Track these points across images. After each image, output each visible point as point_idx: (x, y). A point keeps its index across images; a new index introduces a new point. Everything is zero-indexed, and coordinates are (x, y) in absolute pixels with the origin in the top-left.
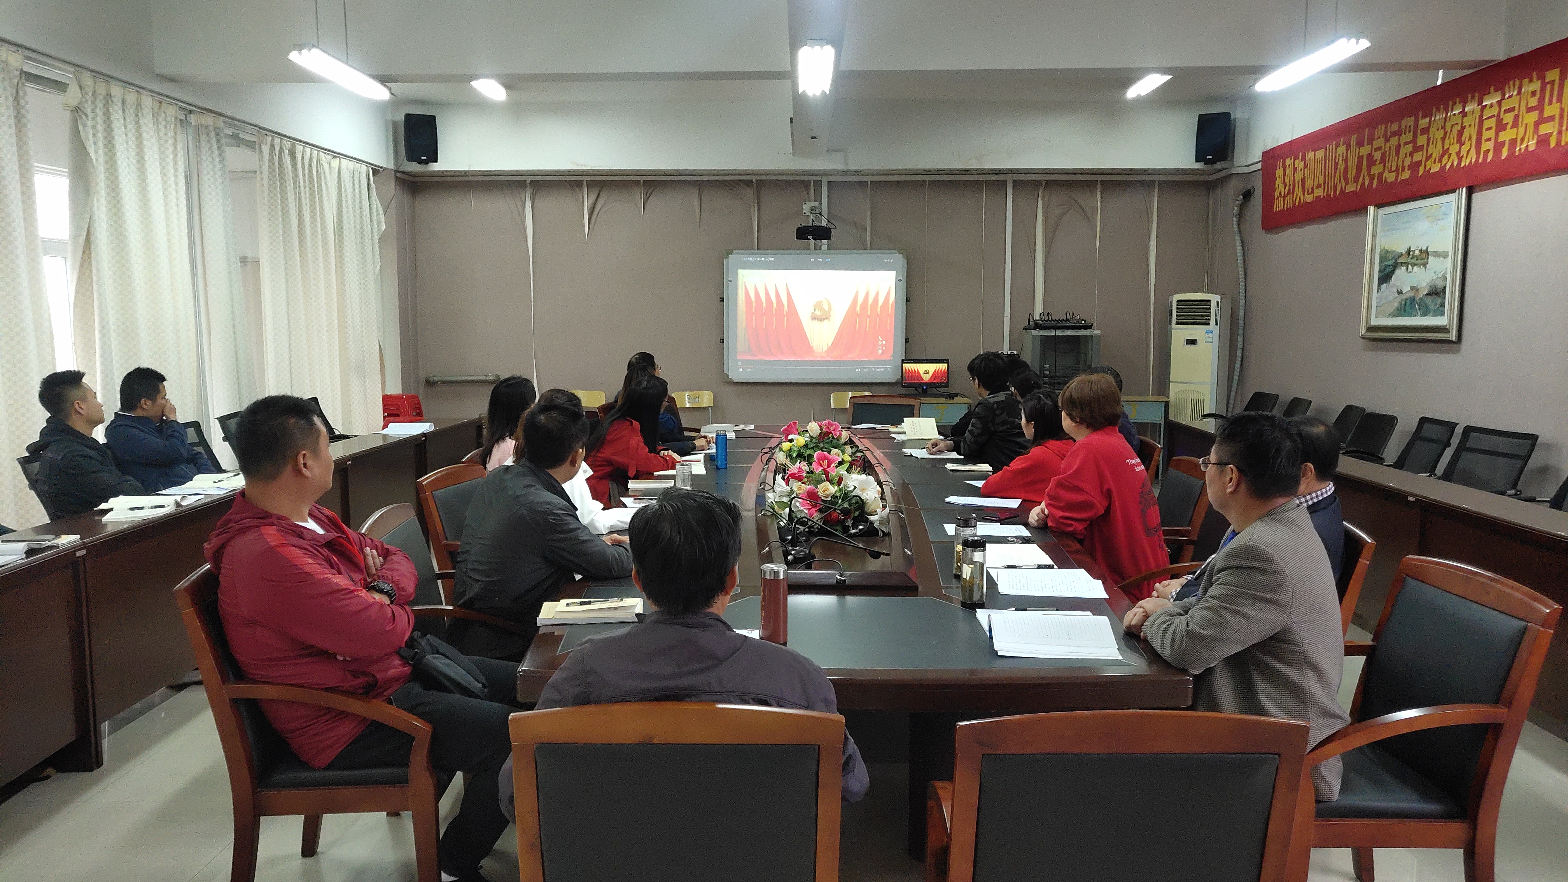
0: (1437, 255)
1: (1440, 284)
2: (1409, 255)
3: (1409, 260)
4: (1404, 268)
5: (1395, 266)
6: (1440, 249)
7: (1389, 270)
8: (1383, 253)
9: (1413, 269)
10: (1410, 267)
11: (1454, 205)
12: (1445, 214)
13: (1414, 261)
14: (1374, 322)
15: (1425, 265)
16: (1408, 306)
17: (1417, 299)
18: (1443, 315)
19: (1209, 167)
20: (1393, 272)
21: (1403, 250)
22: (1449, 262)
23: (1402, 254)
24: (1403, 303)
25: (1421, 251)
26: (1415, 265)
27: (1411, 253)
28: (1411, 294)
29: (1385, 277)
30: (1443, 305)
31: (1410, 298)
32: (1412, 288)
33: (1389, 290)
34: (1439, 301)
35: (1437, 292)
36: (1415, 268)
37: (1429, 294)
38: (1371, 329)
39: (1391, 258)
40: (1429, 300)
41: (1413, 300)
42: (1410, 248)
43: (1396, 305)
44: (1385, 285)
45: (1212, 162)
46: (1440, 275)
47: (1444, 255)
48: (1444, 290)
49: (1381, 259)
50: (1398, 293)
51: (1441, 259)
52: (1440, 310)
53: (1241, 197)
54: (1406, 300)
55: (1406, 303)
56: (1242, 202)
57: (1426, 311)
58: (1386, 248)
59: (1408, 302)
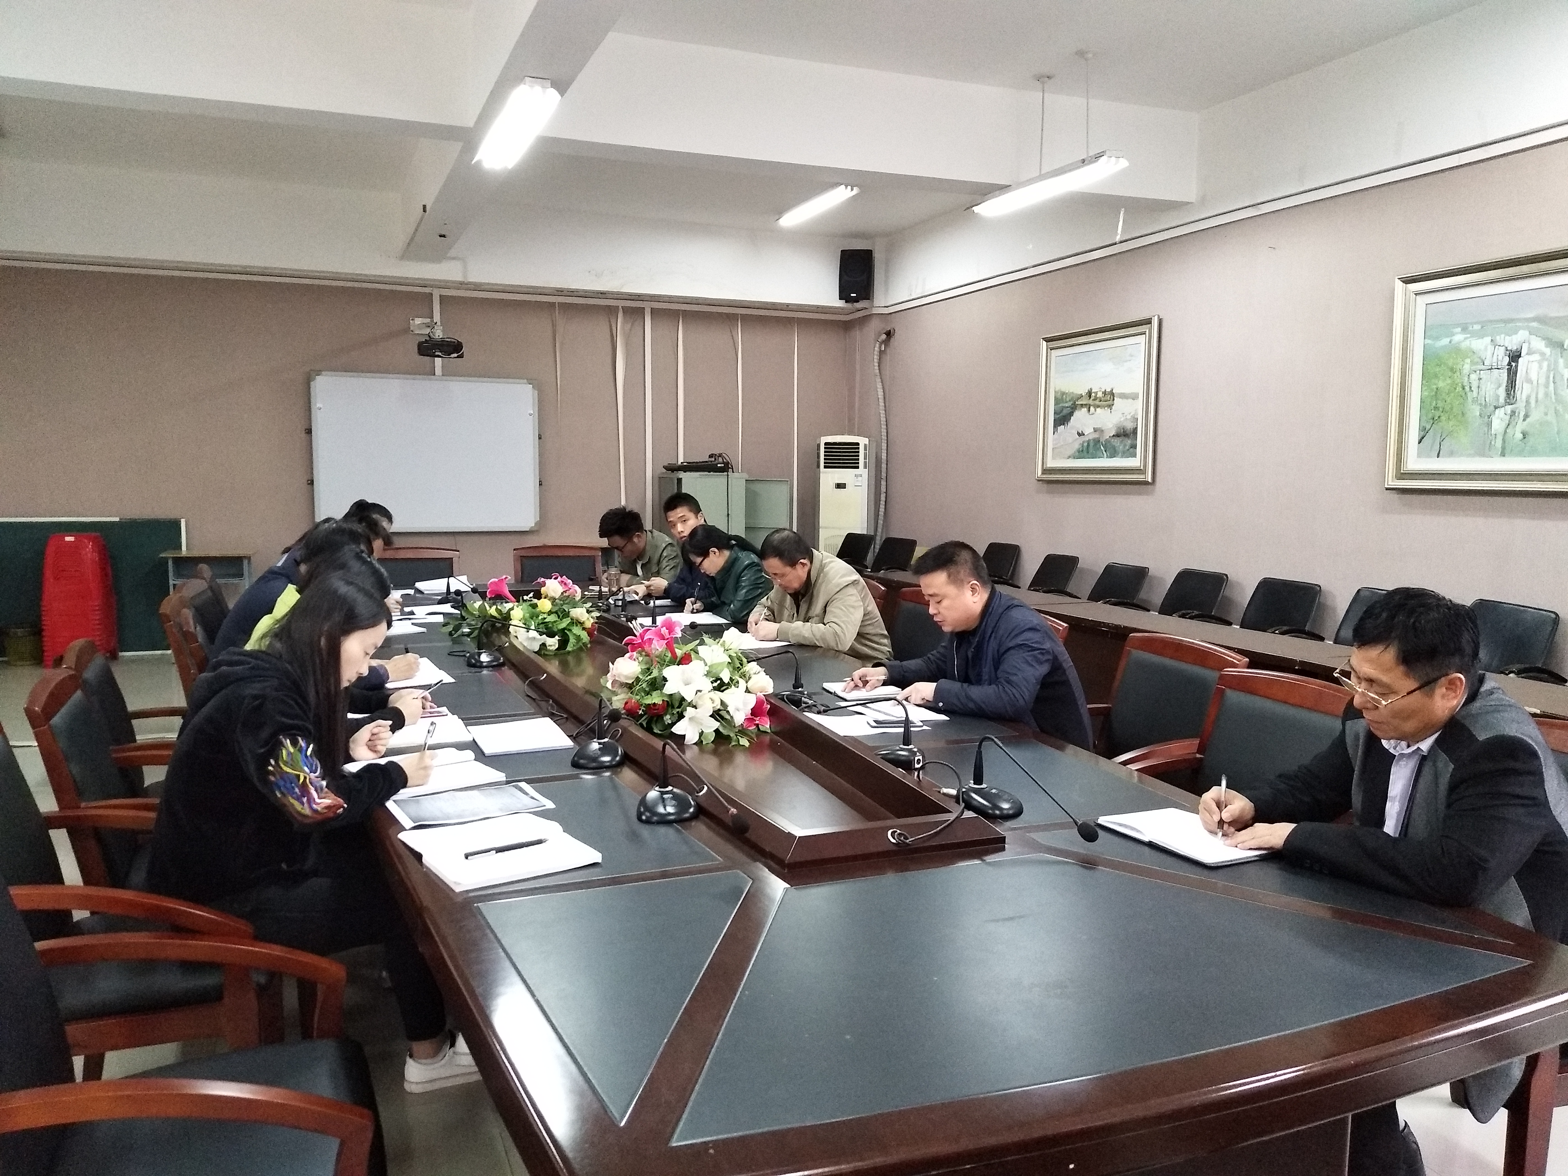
0: (1123, 396)
1: (1129, 426)
2: (1090, 397)
3: (1091, 402)
4: (1085, 410)
5: (1074, 408)
6: (1127, 390)
7: (1065, 412)
8: (1059, 395)
9: (1095, 410)
10: (1092, 409)
11: (1142, 348)
12: (1131, 356)
13: (1097, 402)
14: (1051, 464)
15: (1110, 406)
16: (1090, 448)
17: (1102, 440)
18: (1134, 455)
19: (849, 305)
20: (1071, 414)
21: (1083, 391)
22: (1139, 405)
23: (1081, 396)
24: (1086, 444)
25: (1105, 393)
26: (1098, 406)
27: (1093, 394)
28: (1096, 436)
29: (1062, 419)
30: (1134, 446)
31: (1094, 440)
32: (1095, 430)
33: (1067, 432)
34: (1129, 442)
35: (1126, 434)
36: (1098, 409)
37: (1117, 435)
38: (1045, 471)
39: (1068, 400)
40: (1117, 442)
41: (1097, 441)
42: (1091, 389)
43: (1077, 446)
44: (1062, 427)
45: (856, 300)
46: (1129, 417)
47: (1134, 397)
48: (1135, 431)
49: (1057, 401)
50: (1079, 434)
51: (1130, 401)
52: (1131, 451)
53: (884, 337)
54: (1089, 442)
55: (1088, 445)
56: (887, 342)
57: (1113, 453)
58: (1063, 390)
59: (1092, 444)
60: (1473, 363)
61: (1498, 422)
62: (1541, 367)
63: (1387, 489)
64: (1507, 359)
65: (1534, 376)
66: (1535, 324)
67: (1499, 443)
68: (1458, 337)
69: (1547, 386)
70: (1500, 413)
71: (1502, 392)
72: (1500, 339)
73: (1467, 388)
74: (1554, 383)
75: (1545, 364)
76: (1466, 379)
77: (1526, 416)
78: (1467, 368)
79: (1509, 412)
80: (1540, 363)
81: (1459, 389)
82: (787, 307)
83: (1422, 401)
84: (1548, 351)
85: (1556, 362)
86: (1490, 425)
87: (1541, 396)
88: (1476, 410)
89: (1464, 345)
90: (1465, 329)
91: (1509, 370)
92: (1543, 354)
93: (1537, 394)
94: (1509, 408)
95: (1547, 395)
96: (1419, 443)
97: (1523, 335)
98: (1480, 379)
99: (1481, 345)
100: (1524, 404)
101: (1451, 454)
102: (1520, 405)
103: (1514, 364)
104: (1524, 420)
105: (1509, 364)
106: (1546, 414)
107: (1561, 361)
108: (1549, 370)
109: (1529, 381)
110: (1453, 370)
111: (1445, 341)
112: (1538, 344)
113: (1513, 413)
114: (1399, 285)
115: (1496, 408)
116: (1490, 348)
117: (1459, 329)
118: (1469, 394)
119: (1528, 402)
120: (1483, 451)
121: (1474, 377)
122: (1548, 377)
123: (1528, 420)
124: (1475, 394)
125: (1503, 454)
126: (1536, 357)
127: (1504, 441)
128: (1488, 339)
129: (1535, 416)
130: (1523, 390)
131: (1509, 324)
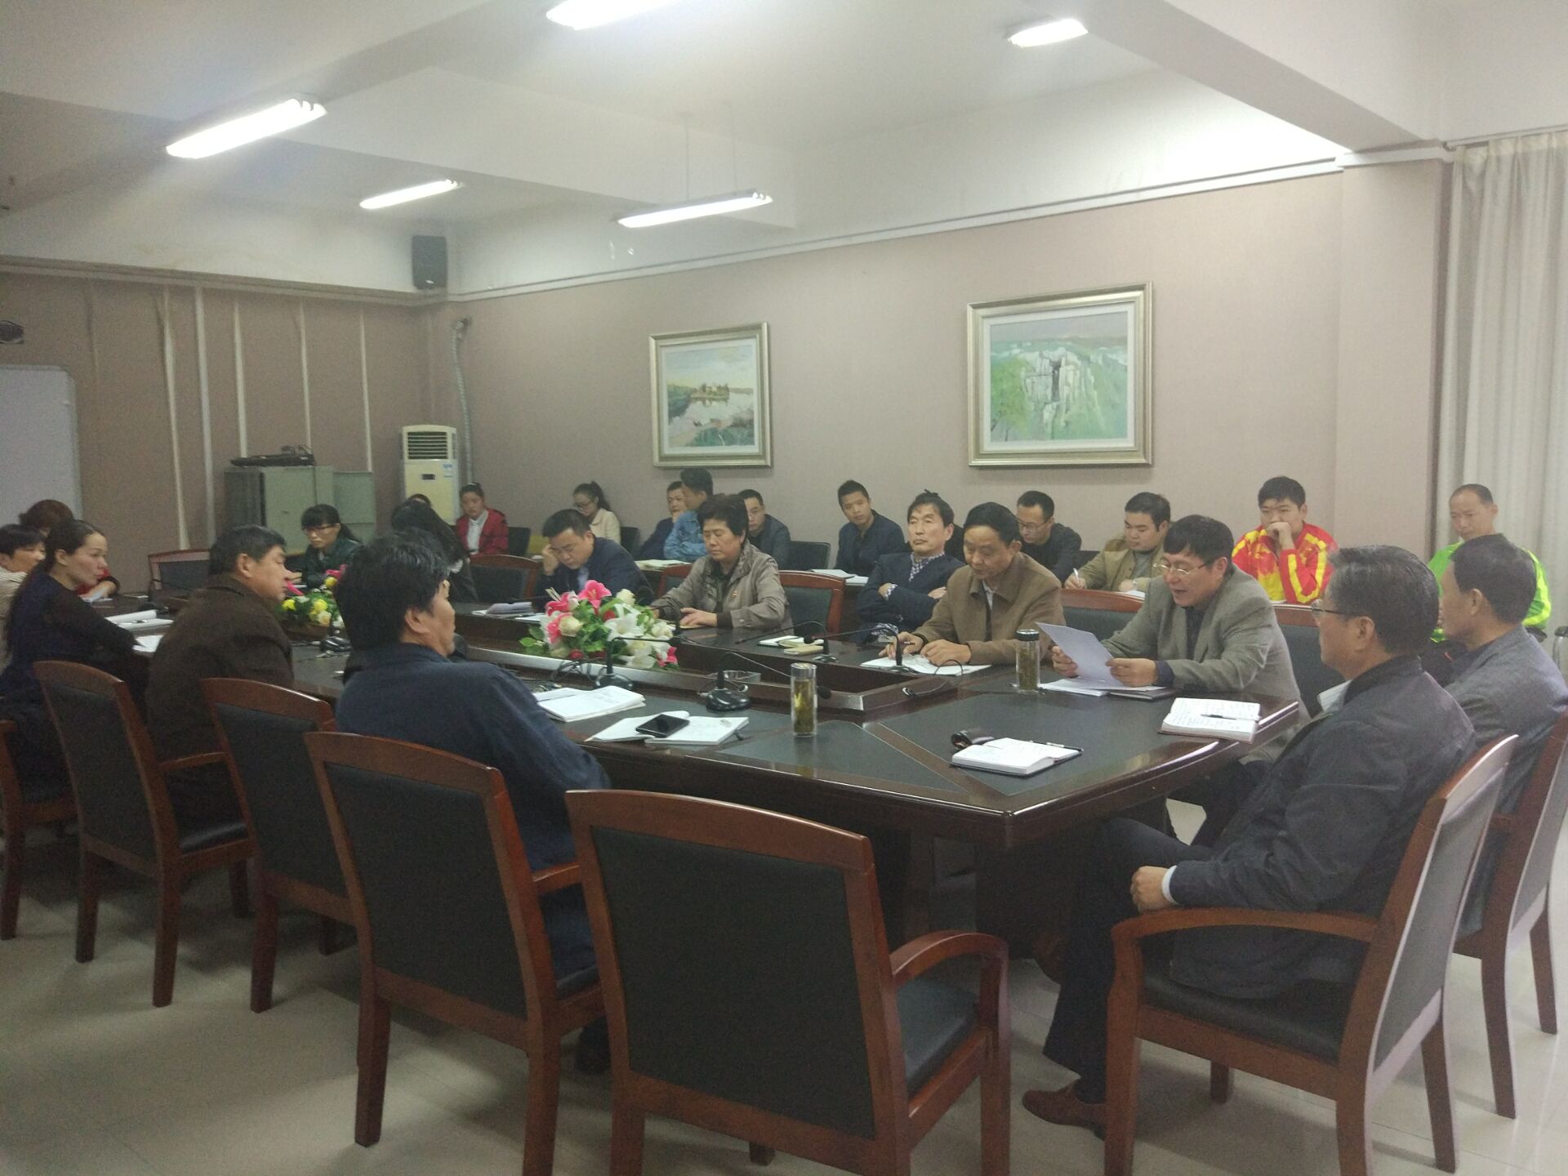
0: (738, 391)
1: (746, 417)
2: (704, 391)
3: (706, 396)
4: (699, 403)
5: (688, 401)
6: (741, 386)
7: (680, 404)
8: (672, 389)
9: (711, 404)
10: (707, 402)
11: (754, 350)
12: (743, 356)
14: (667, 451)
15: (726, 400)
16: (707, 437)
17: (720, 430)
18: (752, 443)
20: (686, 406)
21: (697, 386)
22: (754, 399)
23: (695, 391)
24: (703, 434)
25: (719, 388)
26: (714, 400)
27: (707, 389)
28: (712, 426)
29: (678, 409)
30: (751, 435)
31: (711, 429)
32: (712, 420)
33: (683, 423)
34: (746, 432)
35: (743, 425)
36: (714, 403)
37: (734, 425)
38: (663, 458)
39: (681, 393)
40: (734, 432)
41: (714, 432)
42: (705, 384)
43: (694, 435)
44: (677, 418)
45: (431, 287)
46: (745, 410)
47: (749, 392)
48: (751, 422)
49: (670, 395)
50: (696, 425)
51: (744, 395)
52: (749, 440)
53: (460, 325)
54: (706, 431)
55: (706, 434)
56: (464, 330)
57: (731, 441)
58: (677, 384)
59: (709, 433)
60: (1027, 371)
61: (1047, 415)
62: (1075, 374)
63: (971, 466)
64: (1051, 369)
65: (1071, 381)
66: (1069, 343)
67: (1049, 430)
68: (1016, 351)
69: (1080, 388)
70: (1049, 407)
71: (1049, 392)
72: (1045, 353)
73: (1024, 390)
74: (1085, 386)
75: (1078, 372)
76: (1023, 382)
77: (1067, 410)
78: (1023, 374)
79: (1055, 407)
80: (1074, 371)
81: (1019, 390)
83: (992, 398)
84: (1079, 363)
85: (1086, 371)
86: (1042, 416)
87: (1076, 394)
88: (1031, 406)
89: (1021, 356)
90: (1020, 345)
91: (1053, 376)
92: (1076, 365)
93: (1074, 393)
94: (1055, 404)
95: (1080, 394)
96: (992, 430)
97: (1061, 351)
98: (1033, 383)
99: (1033, 357)
100: (1065, 401)
101: (1015, 438)
102: (1063, 401)
103: (1056, 372)
104: (1066, 412)
105: (1053, 372)
106: (1081, 408)
107: (1089, 370)
108: (1080, 378)
109: (1068, 384)
110: (1013, 376)
111: (1006, 354)
112: (1073, 358)
113: (1058, 407)
114: (970, 310)
115: (1045, 404)
116: (1039, 360)
117: (1015, 346)
118: (1026, 394)
119: (1068, 399)
120: (1038, 435)
121: (1028, 381)
122: (1080, 382)
123: (1069, 412)
124: (1030, 394)
125: (1053, 438)
126: (1071, 367)
127: (1053, 428)
128: (1037, 353)
129: (1074, 409)
130: (1064, 391)
131: (1052, 343)
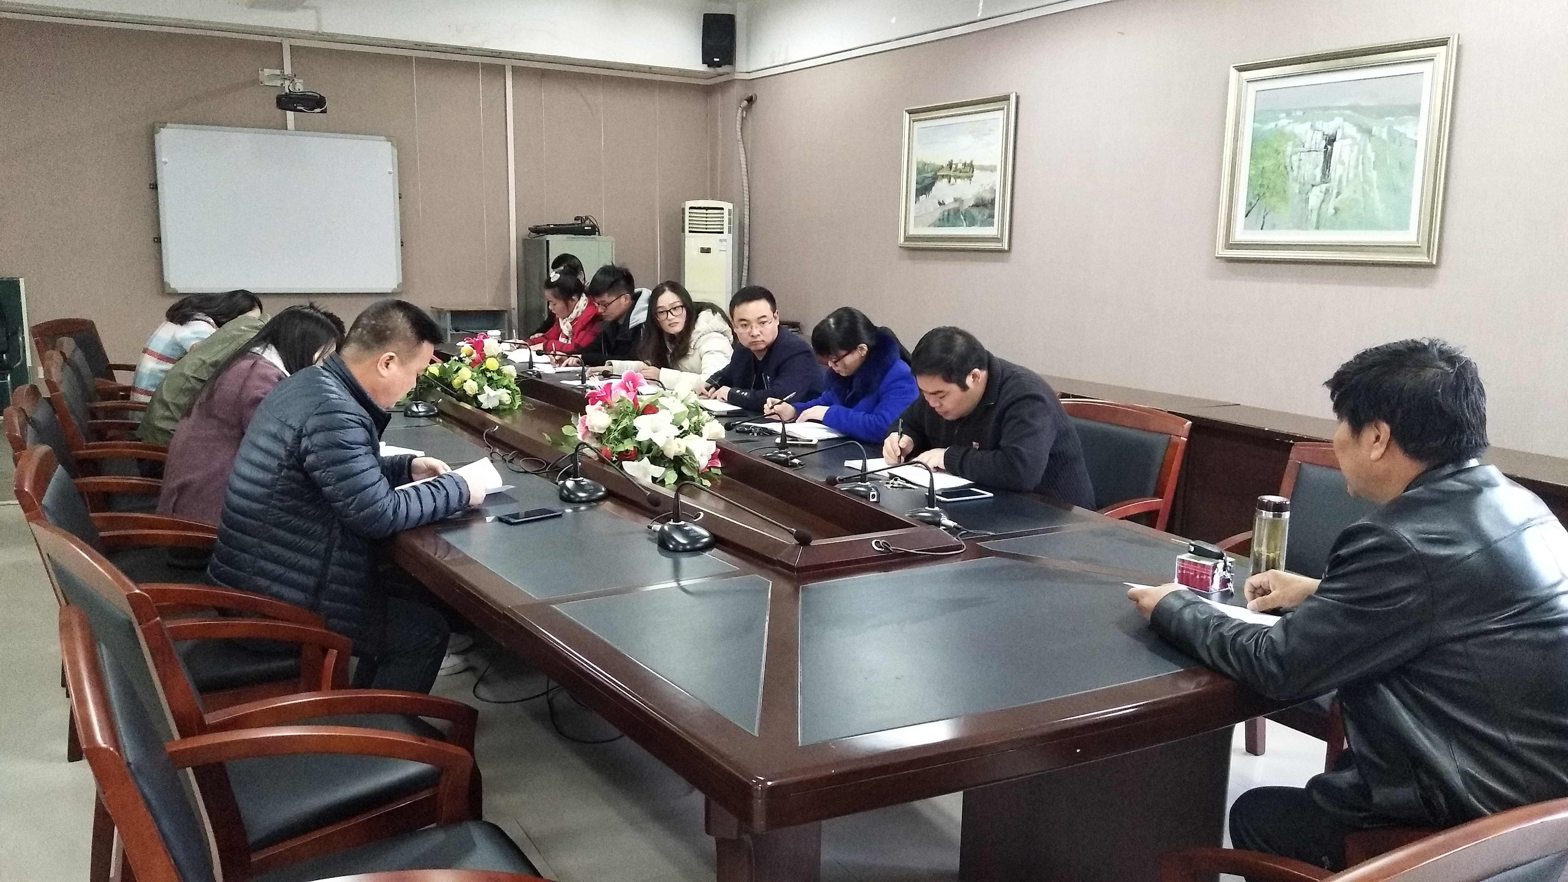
0: (983, 168)
1: (988, 196)
2: (951, 168)
3: (951, 173)
4: (945, 180)
5: (935, 179)
6: (986, 163)
7: (927, 182)
8: (921, 165)
9: (956, 181)
10: (953, 180)
11: (1001, 123)
12: (990, 130)
13: (957, 173)
14: (913, 231)
15: (970, 178)
16: (950, 217)
17: (962, 209)
18: (992, 224)
19: (711, 70)
20: (933, 184)
21: (945, 163)
22: (997, 177)
23: (943, 167)
24: (946, 213)
25: (965, 165)
26: (959, 177)
27: (954, 166)
28: (956, 205)
29: (924, 189)
30: (992, 216)
31: (954, 209)
32: (956, 200)
33: (929, 202)
34: (987, 212)
35: (984, 205)
36: (959, 180)
37: (976, 205)
38: (907, 239)
39: (929, 170)
40: (975, 212)
41: (957, 211)
42: (952, 161)
43: (937, 215)
44: (924, 196)
45: (719, 65)
46: (987, 188)
47: (992, 169)
48: (993, 202)
49: (919, 172)
50: (940, 204)
51: (988, 173)
52: (989, 221)
53: (746, 103)
54: (949, 211)
55: (948, 214)
56: (748, 109)
57: (972, 222)
58: (925, 160)
59: (952, 213)
60: (1295, 146)
61: (1315, 197)
62: (1352, 151)
63: (1217, 258)
64: (1324, 143)
65: (1345, 158)
66: (1348, 112)
67: (1314, 218)
68: (1283, 122)
69: (1356, 167)
70: (1316, 191)
71: (1318, 173)
72: (1319, 124)
73: (1289, 169)
74: (1363, 164)
75: (1356, 148)
76: (1288, 160)
77: (1338, 194)
78: (1289, 150)
79: (1324, 190)
80: (1351, 146)
81: (1282, 168)
82: (650, 70)
83: (1250, 179)
84: (1358, 136)
85: (1365, 146)
86: (1307, 201)
87: (1351, 176)
88: (1295, 188)
89: (1288, 129)
90: (1289, 115)
91: (1326, 152)
92: (1354, 139)
93: (1348, 174)
94: (1324, 186)
95: (1356, 175)
96: (1246, 216)
97: (1338, 121)
98: (1300, 160)
99: (1302, 129)
100: (1337, 183)
101: (1274, 227)
102: (1334, 185)
103: (1329, 147)
104: (1337, 197)
105: (1326, 146)
106: (1355, 192)
107: (1369, 146)
108: (1359, 153)
109: (1342, 163)
110: (1277, 152)
111: (1272, 125)
112: (1351, 130)
113: (1327, 190)
114: (1234, 73)
115: (1313, 186)
116: (1310, 132)
117: (1284, 115)
118: (1291, 173)
119: (1340, 181)
120: (1301, 224)
121: (1295, 158)
122: (1358, 159)
123: (1339, 197)
124: (1295, 173)
125: (1317, 228)
126: (1349, 141)
127: (1319, 215)
128: (1308, 124)
129: (1345, 194)
130: (1337, 170)
131: (1327, 111)
